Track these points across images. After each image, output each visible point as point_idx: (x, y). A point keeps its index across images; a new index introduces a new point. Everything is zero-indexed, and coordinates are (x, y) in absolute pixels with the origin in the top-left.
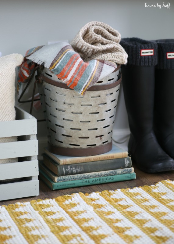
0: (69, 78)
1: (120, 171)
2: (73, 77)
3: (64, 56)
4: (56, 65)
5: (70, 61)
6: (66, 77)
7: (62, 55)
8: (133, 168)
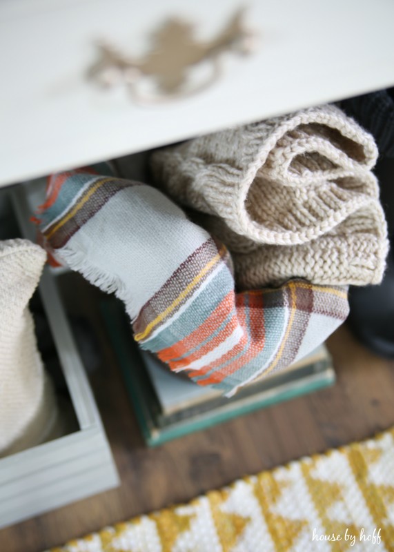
3: (183, 309)
4: (154, 329)
5: (202, 329)
7: (176, 302)
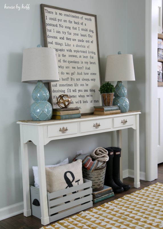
0: (88, 166)
1: (110, 194)
2: (89, 166)
6: (87, 166)
8: (113, 192)
